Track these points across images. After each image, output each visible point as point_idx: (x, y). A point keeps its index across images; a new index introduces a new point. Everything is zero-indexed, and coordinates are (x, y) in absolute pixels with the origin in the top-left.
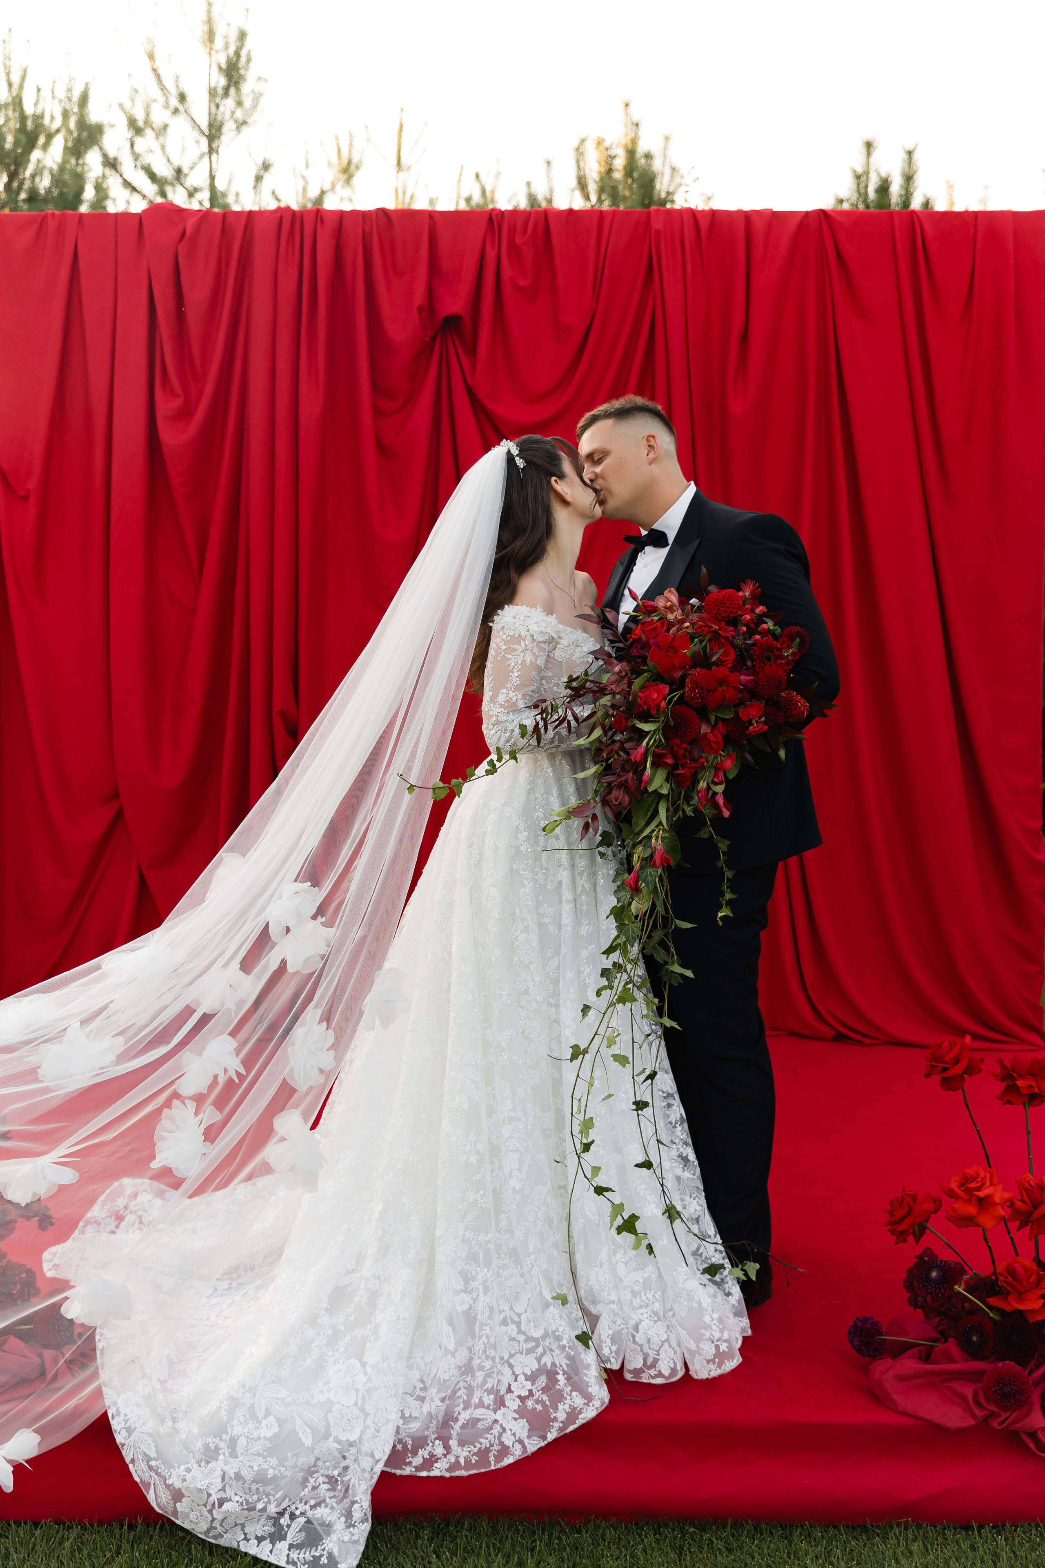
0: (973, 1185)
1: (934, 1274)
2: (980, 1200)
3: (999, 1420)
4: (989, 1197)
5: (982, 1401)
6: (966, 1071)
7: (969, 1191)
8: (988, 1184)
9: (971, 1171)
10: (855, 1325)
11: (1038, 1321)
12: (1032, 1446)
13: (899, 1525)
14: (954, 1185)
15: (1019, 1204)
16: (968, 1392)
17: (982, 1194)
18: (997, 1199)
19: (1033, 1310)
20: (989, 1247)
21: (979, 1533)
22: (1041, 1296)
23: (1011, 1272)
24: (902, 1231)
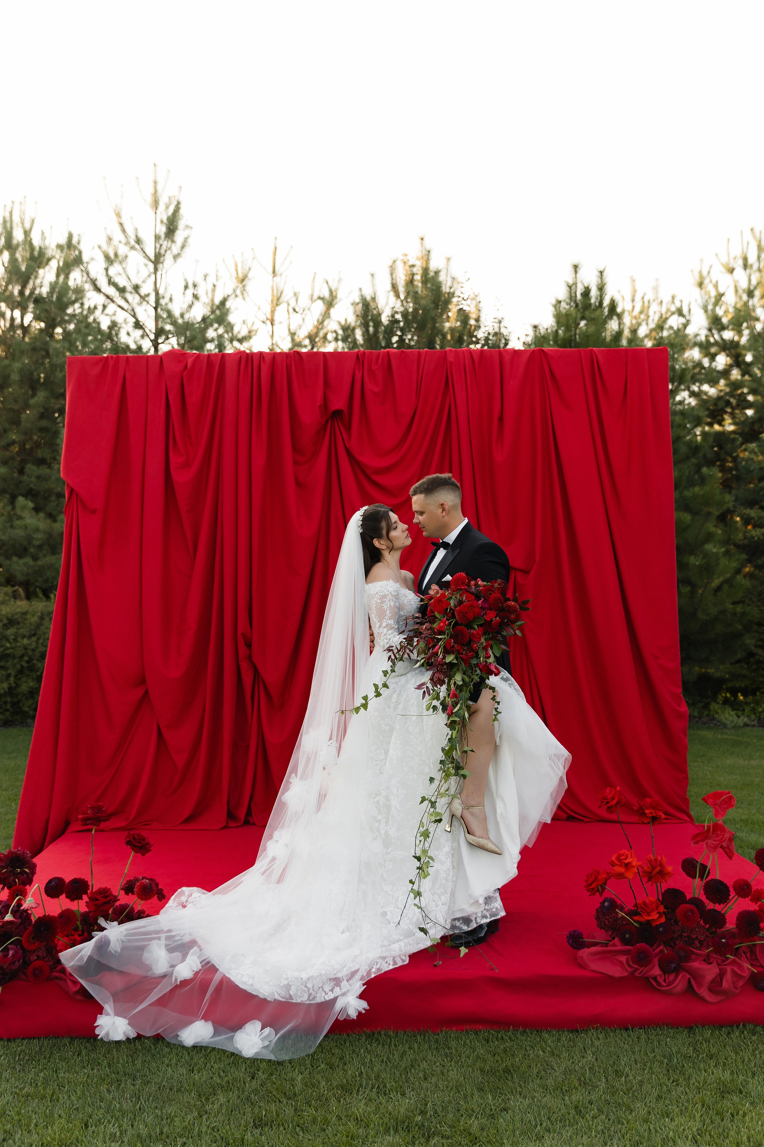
0: (622, 858)
1: (606, 904)
2: (625, 865)
3: (638, 972)
4: (629, 863)
5: (631, 963)
6: (618, 803)
7: (620, 861)
8: (629, 856)
9: (622, 852)
10: (570, 933)
11: (657, 925)
12: (655, 984)
13: (593, 1028)
14: (614, 858)
15: (646, 868)
16: (623, 959)
17: (626, 861)
18: (634, 864)
19: (653, 920)
20: (633, 890)
21: (632, 1031)
22: (658, 913)
23: (644, 903)
24: (593, 889)
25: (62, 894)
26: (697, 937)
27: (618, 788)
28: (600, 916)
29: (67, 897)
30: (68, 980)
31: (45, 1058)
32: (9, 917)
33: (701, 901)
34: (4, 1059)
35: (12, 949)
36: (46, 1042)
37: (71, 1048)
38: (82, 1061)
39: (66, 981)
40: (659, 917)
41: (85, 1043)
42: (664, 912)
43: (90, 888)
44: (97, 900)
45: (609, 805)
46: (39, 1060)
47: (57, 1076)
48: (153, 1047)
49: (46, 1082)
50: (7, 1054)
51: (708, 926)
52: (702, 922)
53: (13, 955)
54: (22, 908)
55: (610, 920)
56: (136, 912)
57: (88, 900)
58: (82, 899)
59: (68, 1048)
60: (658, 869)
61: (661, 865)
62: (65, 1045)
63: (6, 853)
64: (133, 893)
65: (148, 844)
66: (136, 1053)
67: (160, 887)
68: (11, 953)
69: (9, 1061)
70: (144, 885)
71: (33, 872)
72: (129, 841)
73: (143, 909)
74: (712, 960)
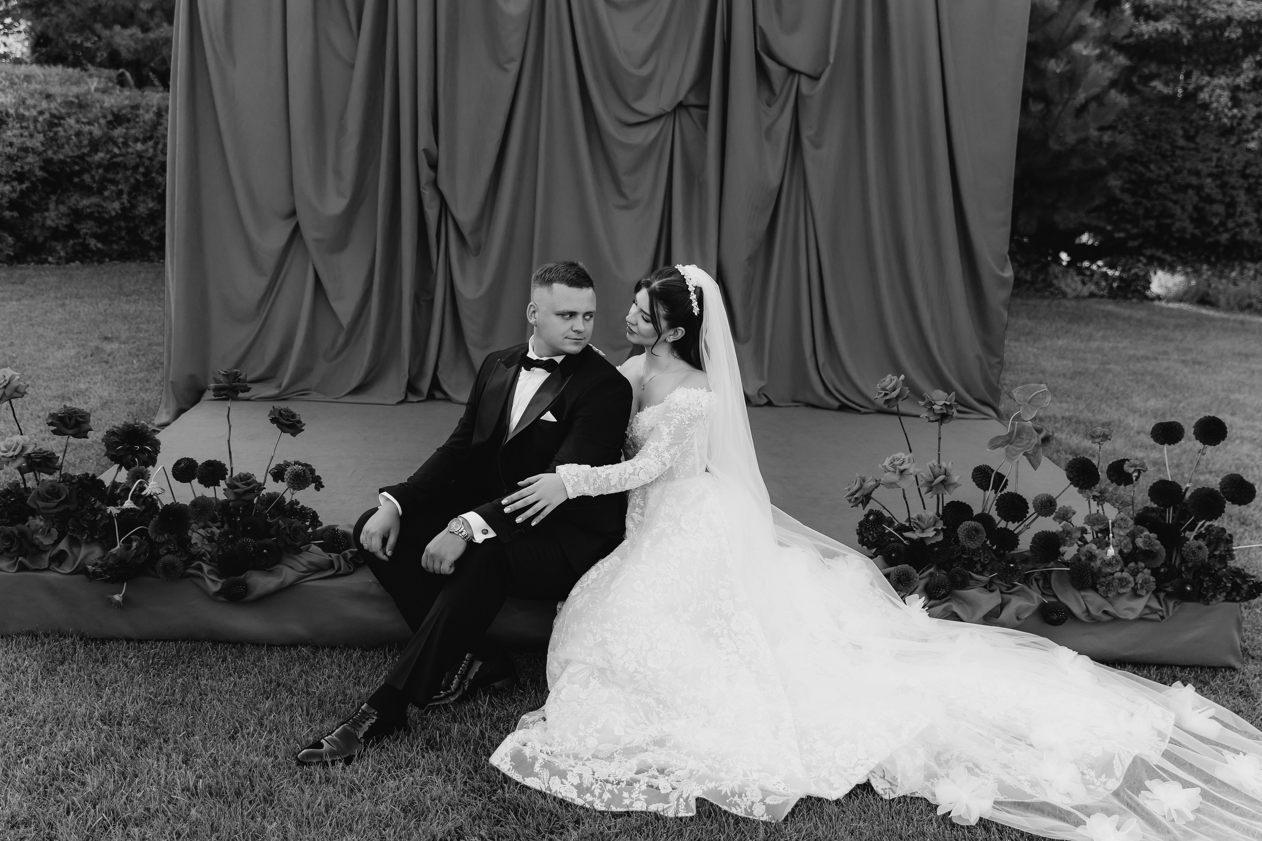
0: (896, 463)
1: (871, 517)
2: (902, 472)
4: (904, 470)
6: (899, 396)
7: (894, 467)
8: (906, 462)
9: (898, 455)
11: (932, 543)
14: (886, 463)
15: (927, 476)
17: (902, 468)
18: (911, 471)
19: (929, 537)
20: (907, 500)
22: (935, 530)
23: (919, 518)
24: (856, 499)
25: (194, 479)
26: (980, 560)
27: (902, 377)
28: (863, 530)
29: (200, 482)
30: (206, 579)
31: (183, 662)
32: (128, 504)
33: (990, 518)
34: (136, 662)
35: (135, 541)
36: (184, 646)
37: (214, 653)
38: (227, 668)
39: (204, 579)
40: (936, 535)
41: (231, 648)
42: (942, 528)
43: (229, 472)
44: (237, 487)
45: (887, 398)
46: (176, 665)
47: (199, 683)
48: (312, 656)
49: (185, 689)
50: (138, 657)
51: (994, 547)
52: (988, 542)
53: (137, 548)
54: (143, 493)
55: (875, 535)
56: (287, 502)
57: (226, 487)
58: (219, 486)
59: (210, 653)
60: (942, 477)
61: (946, 473)
62: (207, 649)
63: (121, 426)
64: (283, 481)
65: (299, 422)
66: (291, 661)
67: (317, 474)
68: (134, 544)
69: (141, 664)
70: (296, 472)
71: (157, 451)
72: (275, 418)
73: (296, 500)
74: (994, 587)
